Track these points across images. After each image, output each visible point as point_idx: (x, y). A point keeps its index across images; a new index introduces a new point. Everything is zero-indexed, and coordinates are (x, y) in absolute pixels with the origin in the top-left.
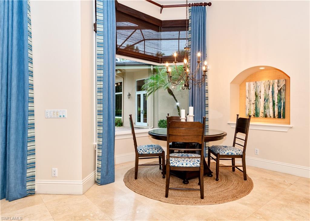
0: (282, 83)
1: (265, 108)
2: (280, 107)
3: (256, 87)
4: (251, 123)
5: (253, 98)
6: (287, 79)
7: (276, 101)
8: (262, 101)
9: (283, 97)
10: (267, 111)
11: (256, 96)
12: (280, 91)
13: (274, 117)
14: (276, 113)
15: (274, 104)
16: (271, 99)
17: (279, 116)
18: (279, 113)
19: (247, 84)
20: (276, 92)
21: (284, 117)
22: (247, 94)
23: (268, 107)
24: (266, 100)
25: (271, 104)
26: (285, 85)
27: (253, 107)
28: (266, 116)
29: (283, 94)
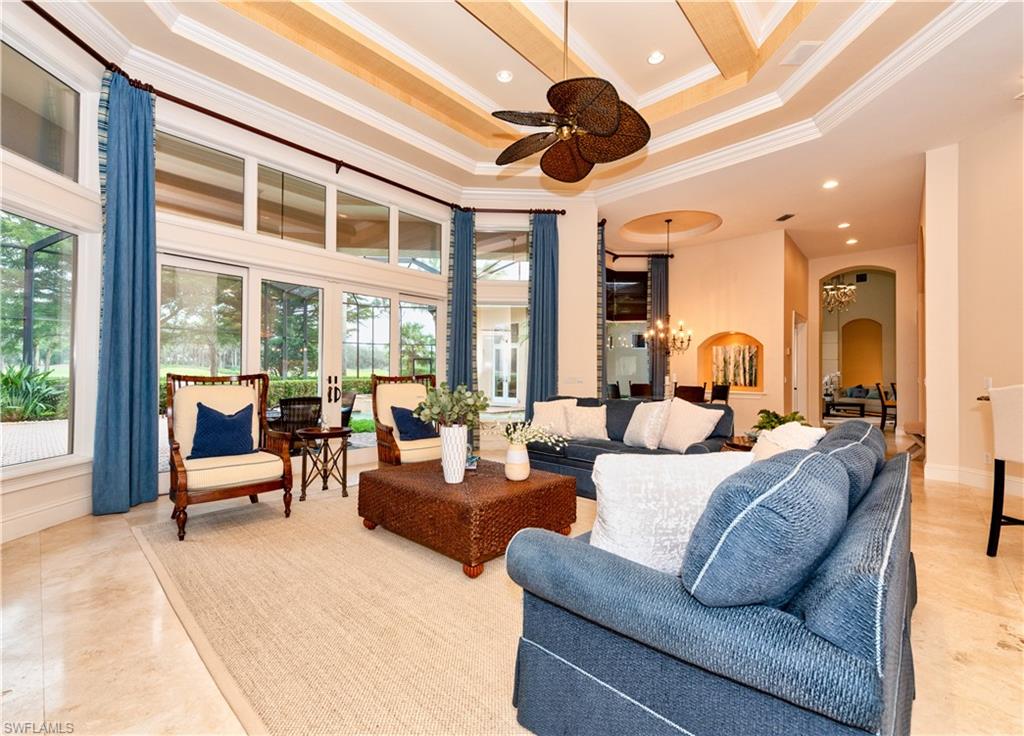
0: (754, 350)
1: (735, 375)
2: (751, 375)
3: (725, 353)
4: (730, 392)
5: (721, 365)
6: (759, 347)
7: (747, 368)
8: (731, 367)
9: (754, 364)
10: (737, 379)
11: (725, 362)
12: (751, 358)
13: (745, 385)
14: (747, 381)
15: (745, 371)
16: (741, 366)
17: (751, 385)
18: (751, 381)
19: (714, 348)
20: (747, 358)
21: (756, 385)
22: (714, 360)
23: (739, 375)
24: (736, 366)
25: (742, 372)
26: (756, 352)
27: (721, 374)
28: (736, 384)
29: (755, 360)
